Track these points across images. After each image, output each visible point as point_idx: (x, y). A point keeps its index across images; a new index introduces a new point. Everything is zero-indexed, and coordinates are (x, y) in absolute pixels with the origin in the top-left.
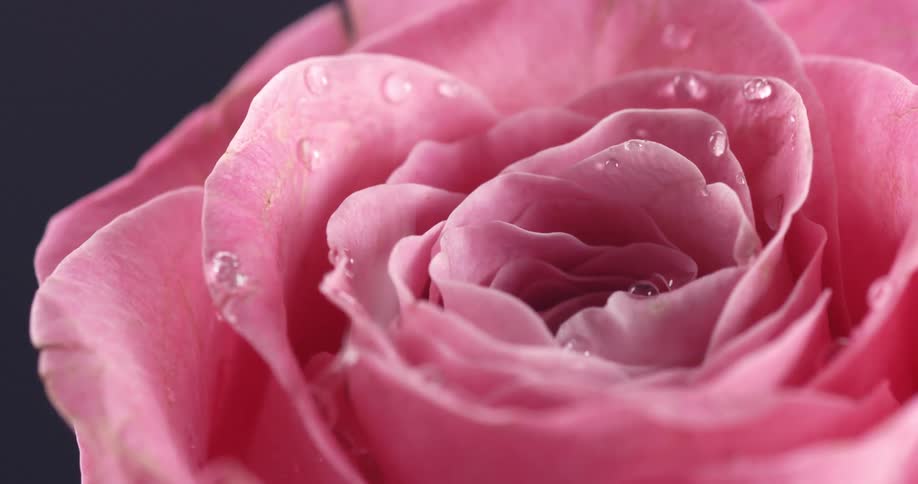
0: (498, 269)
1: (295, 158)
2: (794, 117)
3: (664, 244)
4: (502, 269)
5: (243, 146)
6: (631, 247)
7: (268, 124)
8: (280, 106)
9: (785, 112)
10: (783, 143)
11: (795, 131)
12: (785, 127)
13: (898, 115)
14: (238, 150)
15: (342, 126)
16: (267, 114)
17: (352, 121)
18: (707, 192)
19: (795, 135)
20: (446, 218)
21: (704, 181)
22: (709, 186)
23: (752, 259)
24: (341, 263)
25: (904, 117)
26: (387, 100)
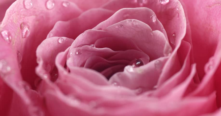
0: (86, 60)
1: (20, 29)
2: (178, 8)
3: (139, 50)
4: (87, 60)
5: (4, 25)
6: (128, 51)
7: (11, 18)
8: (15, 12)
9: (174, 7)
10: (174, 16)
11: (178, 13)
12: (175, 12)
13: (210, 6)
14: (3, 27)
15: (33, 17)
16: (11, 15)
17: (36, 15)
18: (152, 33)
19: (179, 14)
20: (70, 46)
21: (151, 30)
22: (153, 31)
23: (170, 54)
24: (41, 63)
25: (212, 7)
26: (47, 9)
